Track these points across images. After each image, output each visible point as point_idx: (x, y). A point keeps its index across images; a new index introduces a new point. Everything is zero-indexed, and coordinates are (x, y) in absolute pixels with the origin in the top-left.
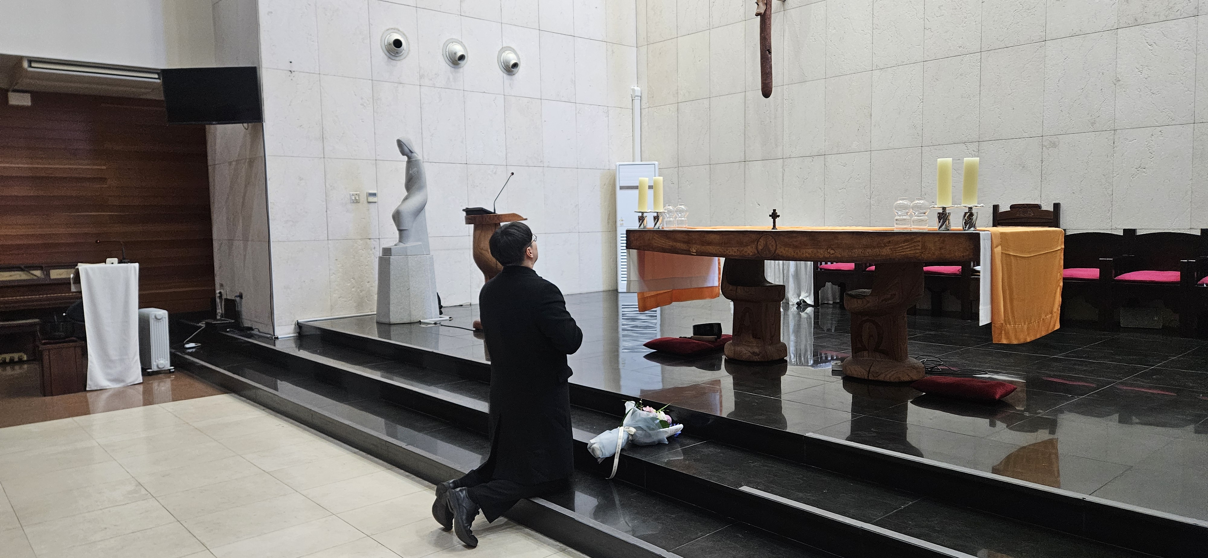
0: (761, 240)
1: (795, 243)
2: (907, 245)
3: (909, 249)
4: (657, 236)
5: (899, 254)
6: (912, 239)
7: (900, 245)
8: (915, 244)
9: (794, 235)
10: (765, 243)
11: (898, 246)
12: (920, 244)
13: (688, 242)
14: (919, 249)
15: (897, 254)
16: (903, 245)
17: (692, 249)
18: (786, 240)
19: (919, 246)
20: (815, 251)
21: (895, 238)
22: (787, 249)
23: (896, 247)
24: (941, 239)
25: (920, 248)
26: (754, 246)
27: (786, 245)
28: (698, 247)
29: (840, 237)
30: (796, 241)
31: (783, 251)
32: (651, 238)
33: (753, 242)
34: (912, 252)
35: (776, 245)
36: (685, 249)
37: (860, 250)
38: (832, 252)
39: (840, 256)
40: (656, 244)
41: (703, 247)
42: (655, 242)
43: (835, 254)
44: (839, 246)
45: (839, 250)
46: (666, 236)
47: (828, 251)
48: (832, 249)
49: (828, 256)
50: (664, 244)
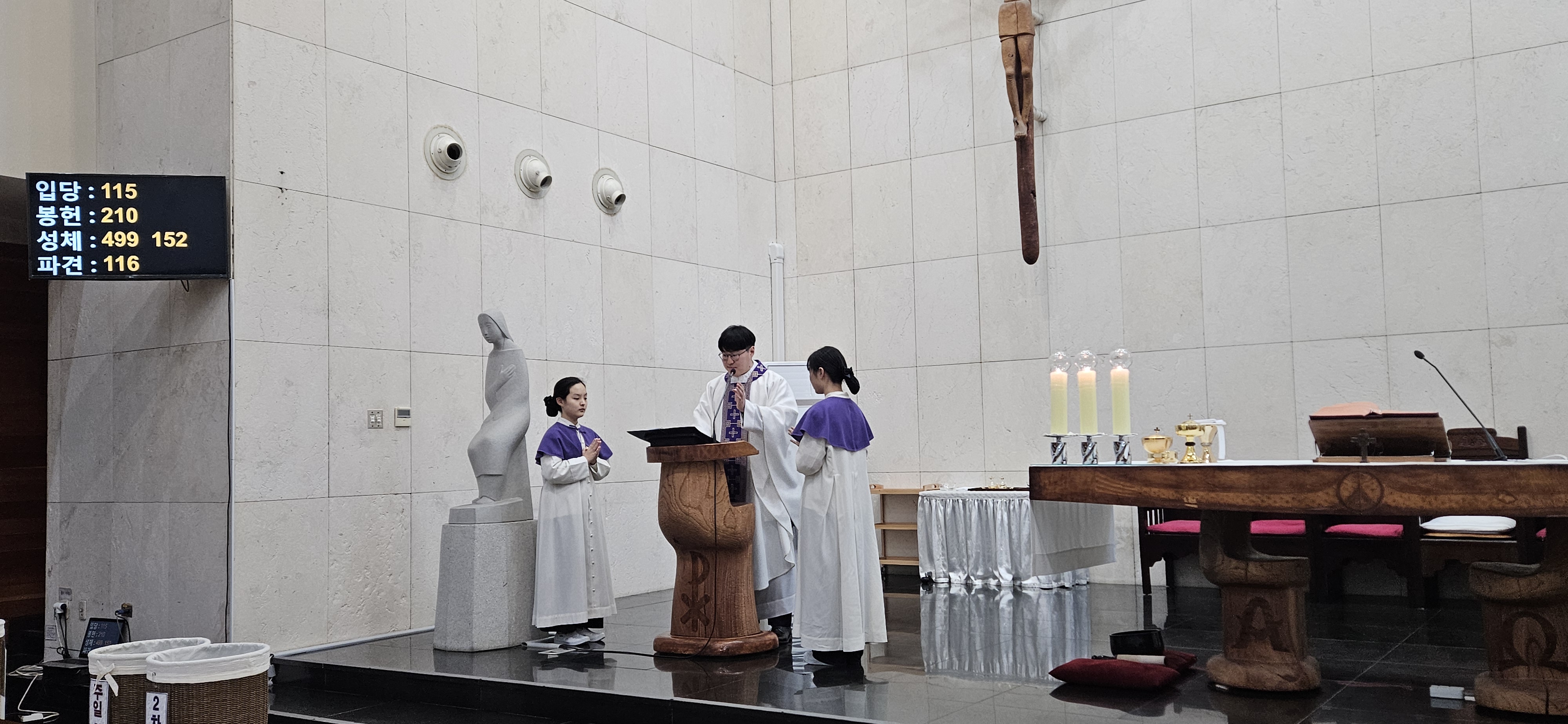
0: (1345, 481)
1: (1423, 486)
4: (1103, 476)
9: (1421, 471)
10: (1355, 485)
13: (1176, 487)
17: (1187, 498)
18: (1405, 481)
20: (1469, 497)
22: (1406, 495)
26: (1331, 491)
27: (1403, 489)
28: (1201, 494)
29: (1522, 473)
30: (1426, 482)
31: (1399, 498)
32: (1089, 480)
33: (1329, 484)
35: (1382, 490)
36: (1171, 498)
38: (1508, 499)
39: (1525, 506)
40: (1101, 491)
41: (1213, 495)
42: (1097, 487)
43: (1515, 503)
44: (1523, 489)
45: (1522, 497)
46: (1125, 476)
47: (1500, 497)
48: (1508, 494)
49: (1500, 506)
50: (1121, 491)
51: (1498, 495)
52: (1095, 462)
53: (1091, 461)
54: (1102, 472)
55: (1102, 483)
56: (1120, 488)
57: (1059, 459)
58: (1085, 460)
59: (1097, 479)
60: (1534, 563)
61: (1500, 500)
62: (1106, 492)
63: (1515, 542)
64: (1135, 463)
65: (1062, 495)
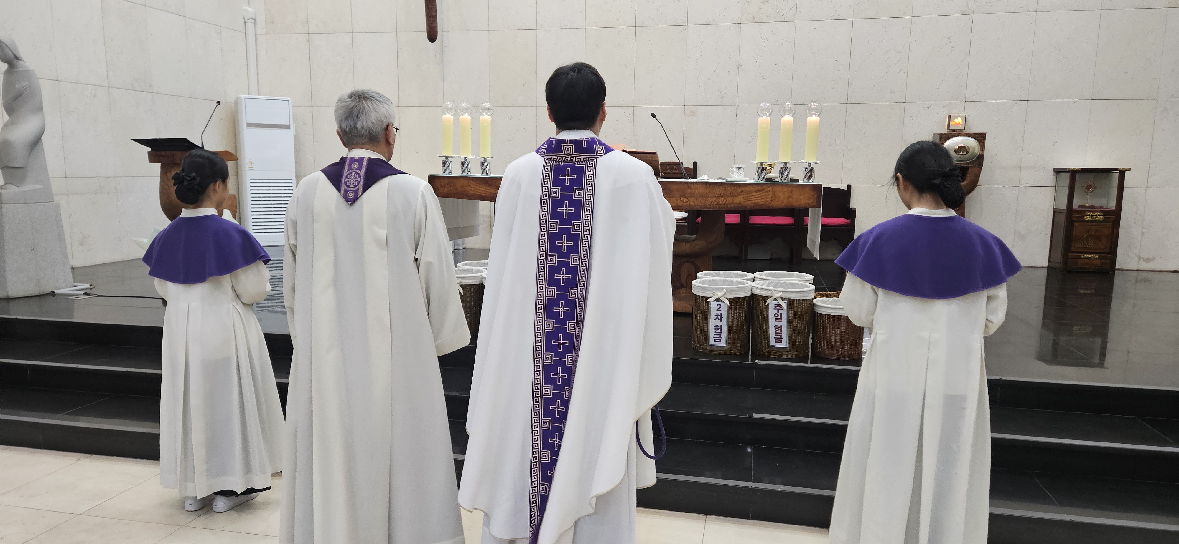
2: (760, 194)
3: (760, 198)
4: (473, 183)
5: (751, 202)
6: (764, 189)
7: (752, 195)
8: (766, 194)
11: (750, 195)
12: (770, 193)
14: (769, 198)
15: (749, 202)
16: (754, 194)
19: (769, 195)
21: (747, 188)
23: (748, 196)
24: (790, 189)
25: (770, 196)
29: (693, 186)
34: (763, 200)
37: (714, 199)
38: (685, 200)
39: (693, 204)
42: (471, 190)
43: (689, 202)
44: (692, 195)
45: (692, 199)
46: (487, 183)
47: (682, 199)
48: (686, 198)
49: (681, 204)
50: (483, 192)
51: (680, 199)
52: (469, 174)
53: (466, 173)
54: (473, 180)
55: (473, 187)
56: (483, 190)
57: (447, 171)
58: (463, 173)
59: (470, 184)
60: (693, 235)
61: (681, 201)
62: (475, 193)
63: (687, 224)
64: (493, 175)
65: (448, 194)
